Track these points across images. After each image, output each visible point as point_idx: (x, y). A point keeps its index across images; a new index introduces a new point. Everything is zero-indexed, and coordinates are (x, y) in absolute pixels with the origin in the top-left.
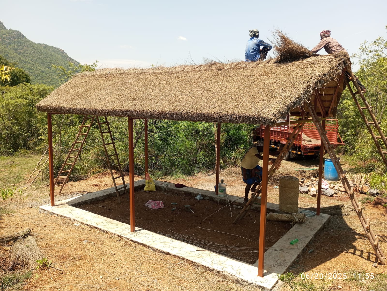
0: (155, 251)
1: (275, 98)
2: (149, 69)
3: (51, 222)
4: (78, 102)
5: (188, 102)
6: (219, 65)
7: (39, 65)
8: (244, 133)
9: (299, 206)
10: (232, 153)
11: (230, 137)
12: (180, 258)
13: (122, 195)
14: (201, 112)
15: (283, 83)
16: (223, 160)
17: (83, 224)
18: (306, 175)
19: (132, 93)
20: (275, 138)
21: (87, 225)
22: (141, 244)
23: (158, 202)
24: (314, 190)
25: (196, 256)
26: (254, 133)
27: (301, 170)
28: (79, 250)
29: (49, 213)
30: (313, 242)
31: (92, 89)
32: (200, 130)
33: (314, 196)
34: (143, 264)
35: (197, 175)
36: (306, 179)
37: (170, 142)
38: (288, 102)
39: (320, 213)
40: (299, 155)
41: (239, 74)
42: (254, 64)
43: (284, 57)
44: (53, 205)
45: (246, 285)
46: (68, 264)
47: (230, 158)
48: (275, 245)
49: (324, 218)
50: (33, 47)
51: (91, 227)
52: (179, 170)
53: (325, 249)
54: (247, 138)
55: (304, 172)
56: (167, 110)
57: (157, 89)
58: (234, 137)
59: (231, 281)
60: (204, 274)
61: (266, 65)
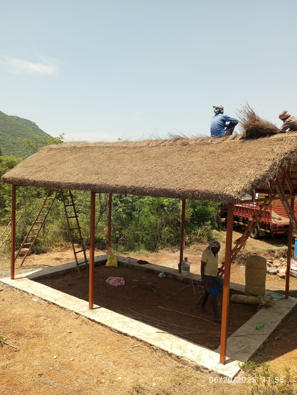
0: (113, 331)
1: (239, 175)
2: (114, 143)
3: (9, 296)
4: (42, 174)
5: (151, 177)
6: (184, 140)
7: (10, 137)
8: (211, 209)
9: (267, 288)
10: (199, 229)
11: (196, 212)
12: (138, 340)
13: (83, 270)
14: (163, 188)
15: (248, 160)
16: (188, 237)
17: (41, 300)
18: (275, 255)
19: (96, 167)
20: (243, 215)
21: (45, 300)
22: (99, 323)
23: (119, 279)
24: (283, 271)
25: (155, 338)
26: (221, 209)
27: (270, 249)
28: (34, 326)
29: (8, 286)
30: (281, 328)
31: (57, 161)
32: (165, 205)
33: (283, 277)
34: (100, 344)
35: (161, 251)
36: (274, 259)
37: (135, 216)
38: (252, 180)
39: (289, 297)
40: (268, 233)
41: (204, 149)
42: (219, 140)
43: (250, 133)
44: (13, 278)
45: (207, 373)
46: (23, 341)
47: (196, 235)
48: (239, 330)
49: (293, 302)
50: (5, 119)
51: (49, 303)
52: (142, 246)
53: (293, 336)
54: (213, 215)
55: (273, 251)
56: (129, 185)
57: (120, 163)
58: (200, 213)
59: (190, 367)
60: (163, 358)
61: (232, 141)
